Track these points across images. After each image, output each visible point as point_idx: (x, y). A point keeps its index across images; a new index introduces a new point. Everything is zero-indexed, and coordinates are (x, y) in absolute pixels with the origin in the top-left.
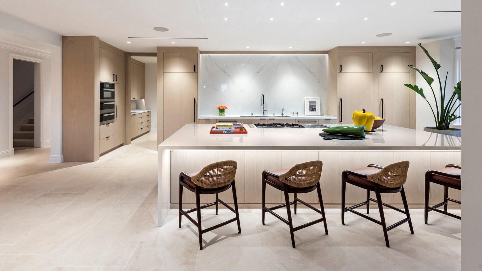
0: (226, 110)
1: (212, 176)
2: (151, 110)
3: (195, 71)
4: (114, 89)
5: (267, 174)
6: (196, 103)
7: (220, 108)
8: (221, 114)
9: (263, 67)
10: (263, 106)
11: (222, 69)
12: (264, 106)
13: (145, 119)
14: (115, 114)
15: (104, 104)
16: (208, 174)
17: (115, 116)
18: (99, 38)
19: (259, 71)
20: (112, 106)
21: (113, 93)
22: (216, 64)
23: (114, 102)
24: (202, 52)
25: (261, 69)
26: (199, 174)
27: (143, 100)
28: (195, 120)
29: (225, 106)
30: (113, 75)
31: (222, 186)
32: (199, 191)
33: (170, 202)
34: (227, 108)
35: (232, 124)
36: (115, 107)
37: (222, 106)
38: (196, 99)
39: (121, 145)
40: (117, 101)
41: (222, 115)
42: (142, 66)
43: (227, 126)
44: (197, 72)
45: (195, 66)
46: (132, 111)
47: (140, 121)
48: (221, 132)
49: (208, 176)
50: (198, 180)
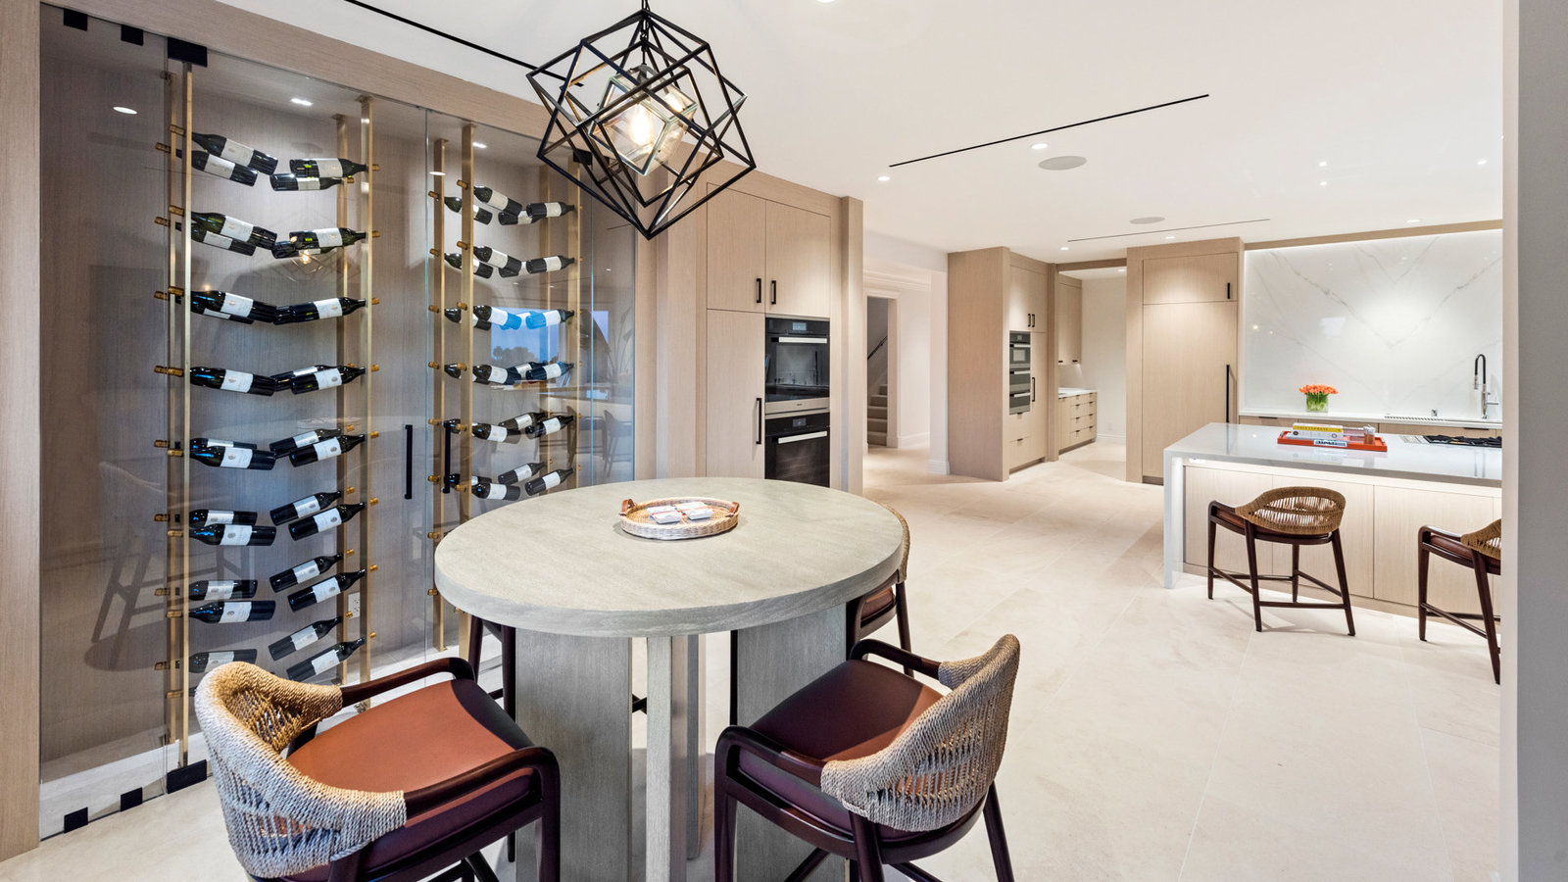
0: (1330, 397)
1: (1282, 510)
2: (1098, 391)
3: (1229, 297)
4: (1029, 343)
5: (1432, 534)
6: (1232, 376)
7: (1312, 391)
8: (1313, 407)
9: (1483, 271)
10: (1484, 390)
11: (1317, 286)
12: (1488, 390)
13: (1084, 410)
14: (1031, 394)
15: (1016, 373)
16: (1273, 504)
17: (1032, 398)
18: (1008, 249)
19: (1467, 284)
20: (1026, 379)
21: (1028, 351)
22: (1299, 274)
23: (1029, 369)
24: (1249, 246)
25: (1474, 278)
26: (1253, 503)
27: (1078, 365)
28: (1229, 416)
29: (1327, 385)
30: (1027, 317)
31: (1307, 533)
32: (1254, 532)
33: (1184, 561)
34: (1334, 392)
35: (1341, 427)
36: (1032, 380)
37: (1317, 385)
38: (1231, 367)
39: (1041, 461)
40: (1035, 369)
41: (1316, 410)
42: (1078, 284)
43: (1326, 429)
44: (1235, 299)
45: (1229, 285)
46: (1060, 392)
47: (1076, 413)
48: (1309, 443)
49: (1274, 509)
50: (1252, 513)
